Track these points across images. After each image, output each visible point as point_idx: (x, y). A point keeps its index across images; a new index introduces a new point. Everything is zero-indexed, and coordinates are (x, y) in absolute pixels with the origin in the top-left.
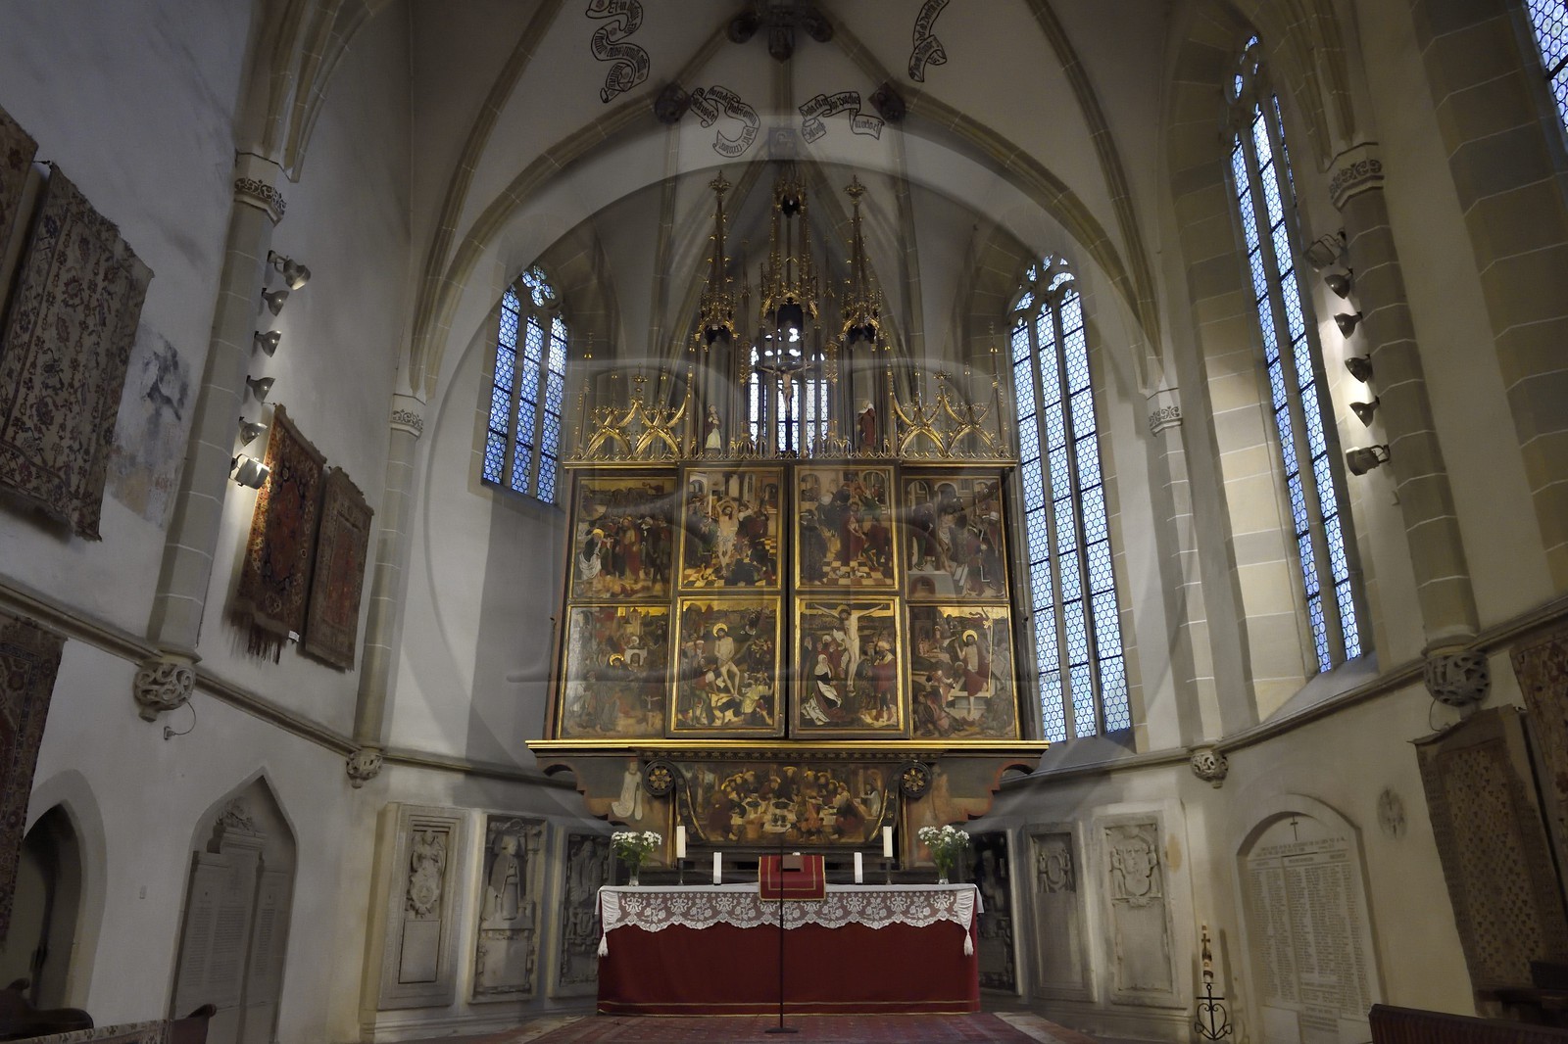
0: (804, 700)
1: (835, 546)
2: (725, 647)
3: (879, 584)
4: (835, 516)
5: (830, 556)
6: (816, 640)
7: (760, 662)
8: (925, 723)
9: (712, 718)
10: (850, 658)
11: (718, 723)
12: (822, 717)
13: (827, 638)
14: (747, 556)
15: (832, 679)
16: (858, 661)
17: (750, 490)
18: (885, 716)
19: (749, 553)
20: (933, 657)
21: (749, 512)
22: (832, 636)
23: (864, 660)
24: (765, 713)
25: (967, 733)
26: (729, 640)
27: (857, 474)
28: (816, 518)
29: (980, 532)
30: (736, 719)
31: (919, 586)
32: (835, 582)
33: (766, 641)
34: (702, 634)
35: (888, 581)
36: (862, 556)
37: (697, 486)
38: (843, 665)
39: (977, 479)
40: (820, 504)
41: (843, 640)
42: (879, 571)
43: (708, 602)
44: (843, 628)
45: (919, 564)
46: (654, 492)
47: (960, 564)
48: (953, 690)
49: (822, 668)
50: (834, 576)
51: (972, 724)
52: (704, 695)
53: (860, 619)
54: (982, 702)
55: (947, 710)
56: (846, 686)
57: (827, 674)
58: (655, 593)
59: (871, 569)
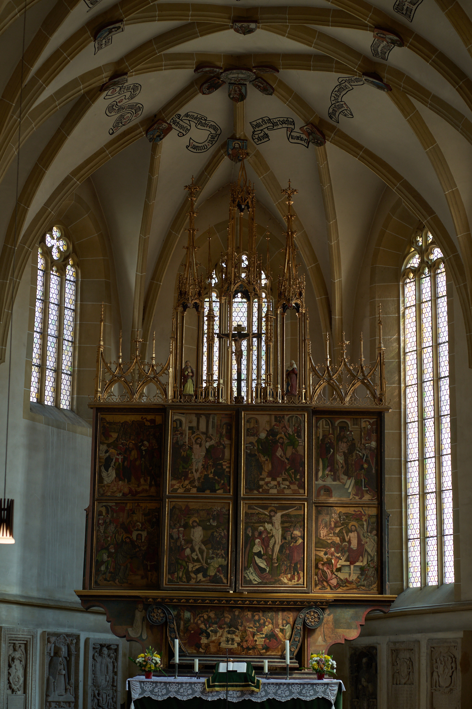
0: (246, 568)
1: (268, 467)
2: (198, 534)
3: (295, 492)
4: (268, 446)
5: (264, 475)
6: (254, 529)
7: (219, 543)
8: (322, 582)
9: (189, 579)
10: (275, 541)
11: (193, 581)
12: (257, 579)
13: (261, 528)
14: (211, 473)
15: (264, 555)
16: (280, 543)
17: (213, 427)
18: (296, 578)
19: (213, 470)
20: (329, 539)
21: (213, 442)
22: (264, 527)
23: (284, 543)
24: (222, 576)
26: (200, 528)
27: (283, 417)
28: (256, 448)
29: (364, 455)
30: (204, 579)
31: (322, 492)
32: (267, 491)
33: (223, 530)
34: (182, 524)
35: (301, 491)
36: (285, 474)
37: (178, 423)
38: (271, 546)
39: (364, 418)
40: (259, 438)
41: (271, 530)
42: (295, 484)
43: (186, 503)
44: (271, 522)
45: (323, 477)
46: (149, 424)
47: (349, 478)
48: (340, 561)
49: (257, 548)
50: (266, 488)
51: (351, 583)
52: (184, 564)
53: (282, 516)
54: (358, 569)
55: (336, 573)
57: (260, 551)
58: (151, 494)
59: (291, 483)
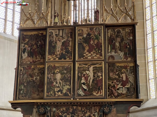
0: (78, 89)
1: (87, 48)
2: (59, 76)
3: (98, 58)
4: (87, 40)
5: (86, 51)
6: (82, 73)
7: (67, 79)
8: (111, 94)
9: (55, 94)
10: (90, 78)
11: (57, 95)
12: (83, 94)
13: (85, 73)
14: (64, 52)
15: (86, 84)
16: (93, 79)
17: (65, 34)
18: (99, 93)
19: (65, 51)
20: (114, 77)
21: (65, 40)
22: (86, 72)
23: (94, 79)
24: (68, 93)
25: (122, 97)
26: (60, 74)
27: (93, 28)
28: (82, 41)
30: (61, 94)
31: (110, 58)
32: (87, 58)
33: (69, 74)
34: (52, 73)
35: (101, 57)
36: (94, 50)
37: (51, 33)
38: (89, 80)
39: (127, 28)
40: (83, 37)
41: (89, 73)
42: (99, 54)
43: (54, 64)
44: (88, 70)
45: (111, 52)
46: (41, 35)
47: (121, 51)
48: (119, 85)
49: (83, 81)
50: (87, 56)
51: (123, 94)
52: (53, 88)
53: (93, 68)
54: (126, 88)
55: (117, 91)
56: (89, 85)
57: (84, 82)
58: (41, 62)
59: (97, 54)
